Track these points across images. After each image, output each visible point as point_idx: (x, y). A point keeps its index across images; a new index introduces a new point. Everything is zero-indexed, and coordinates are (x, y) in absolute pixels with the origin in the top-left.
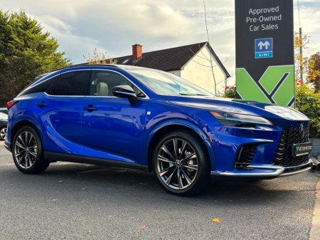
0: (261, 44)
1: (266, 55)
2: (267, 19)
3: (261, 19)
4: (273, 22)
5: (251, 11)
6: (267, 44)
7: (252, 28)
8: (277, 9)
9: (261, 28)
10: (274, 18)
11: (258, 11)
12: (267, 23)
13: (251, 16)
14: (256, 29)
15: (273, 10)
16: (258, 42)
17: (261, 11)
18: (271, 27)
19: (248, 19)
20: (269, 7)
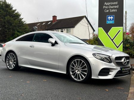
1: (111, 22)
2: (112, 7)
3: (110, 7)
4: (115, 9)
5: (105, 3)
6: (112, 17)
7: (106, 11)
8: (116, 3)
9: (109, 11)
10: (115, 7)
11: (108, 4)
12: (112, 9)
13: (106, 5)
14: (107, 11)
16: (108, 17)
17: (110, 3)
18: (114, 11)
19: (104, 7)
20: (113, 2)
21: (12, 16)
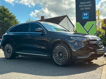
0: (84, 14)
2: (86, 6)
4: (88, 7)
5: (81, 3)
7: (82, 9)
8: (90, 2)
10: (89, 5)
11: (83, 3)
12: (86, 7)
13: (81, 5)
14: (83, 9)
15: (88, 2)
17: (84, 3)
18: (88, 8)
19: (80, 6)
20: (87, 2)
21: (9, 17)
